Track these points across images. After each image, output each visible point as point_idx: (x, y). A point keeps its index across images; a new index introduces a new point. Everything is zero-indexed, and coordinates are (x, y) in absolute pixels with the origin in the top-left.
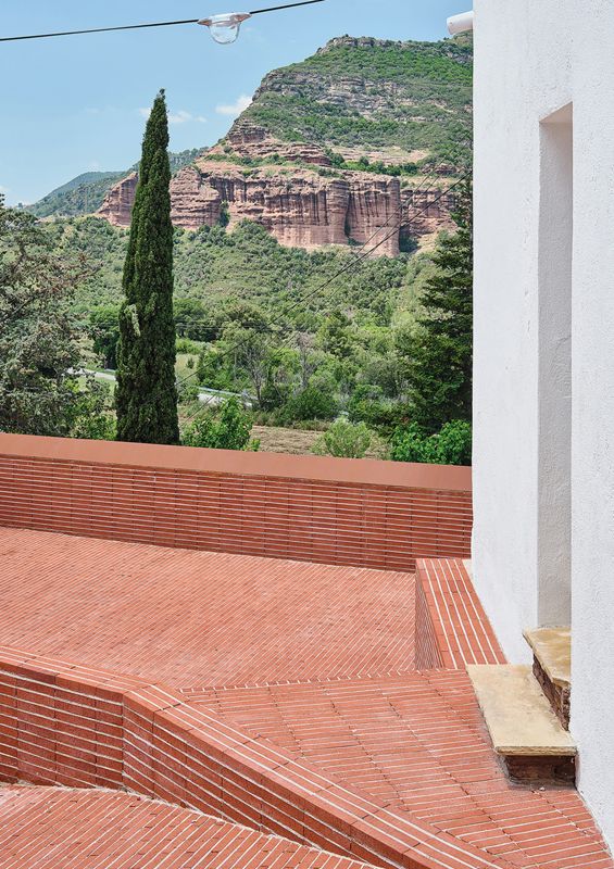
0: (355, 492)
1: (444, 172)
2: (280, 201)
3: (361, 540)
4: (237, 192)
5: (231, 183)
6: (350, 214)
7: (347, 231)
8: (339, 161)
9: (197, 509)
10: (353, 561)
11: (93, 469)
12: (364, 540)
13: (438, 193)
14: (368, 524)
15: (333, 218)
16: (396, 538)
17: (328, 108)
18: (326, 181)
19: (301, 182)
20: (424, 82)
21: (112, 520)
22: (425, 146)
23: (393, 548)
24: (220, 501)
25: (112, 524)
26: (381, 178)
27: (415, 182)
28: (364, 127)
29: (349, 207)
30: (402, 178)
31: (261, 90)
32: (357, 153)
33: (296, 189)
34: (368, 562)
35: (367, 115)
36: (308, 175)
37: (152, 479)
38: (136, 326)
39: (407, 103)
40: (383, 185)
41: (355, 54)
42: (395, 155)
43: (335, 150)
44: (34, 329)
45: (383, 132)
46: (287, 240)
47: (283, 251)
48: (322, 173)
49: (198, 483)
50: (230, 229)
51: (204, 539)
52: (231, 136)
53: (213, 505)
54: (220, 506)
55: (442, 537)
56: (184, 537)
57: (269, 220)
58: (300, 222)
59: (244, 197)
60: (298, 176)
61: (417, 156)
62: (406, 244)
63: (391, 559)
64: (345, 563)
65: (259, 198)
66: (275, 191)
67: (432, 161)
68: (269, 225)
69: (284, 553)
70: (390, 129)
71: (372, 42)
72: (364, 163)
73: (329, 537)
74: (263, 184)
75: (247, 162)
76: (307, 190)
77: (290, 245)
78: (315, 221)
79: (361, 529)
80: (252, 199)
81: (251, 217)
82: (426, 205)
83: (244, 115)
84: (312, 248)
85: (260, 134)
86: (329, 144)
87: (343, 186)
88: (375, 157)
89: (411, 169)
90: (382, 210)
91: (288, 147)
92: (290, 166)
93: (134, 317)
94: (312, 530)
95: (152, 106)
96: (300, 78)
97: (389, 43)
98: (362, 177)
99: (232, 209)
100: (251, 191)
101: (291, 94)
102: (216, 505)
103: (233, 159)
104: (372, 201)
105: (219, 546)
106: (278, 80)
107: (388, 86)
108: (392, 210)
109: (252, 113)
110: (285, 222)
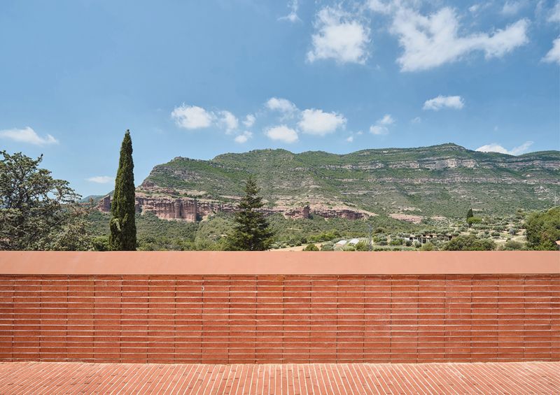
0: (438, 284)
1: (210, 198)
2: (159, 205)
3: (445, 334)
4: (145, 202)
5: (143, 199)
6: (181, 209)
7: (181, 214)
8: (178, 194)
9: (256, 317)
10: (436, 356)
11: (123, 283)
12: (448, 333)
13: (208, 204)
14: (452, 317)
15: (176, 211)
16: (481, 328)
17: (174, 178)
18: (173, 200)
19: (165, 199)
20: (204, 172)
21: (148, 339)
22: (204, 190)
23: (478, 339)
24: (284, 306)
25: (147, 345)
26: (191, 199)
27: (202, 200)
28: (186, 184)
29: (181, 207)
30: (197, 199)
31: (153, 171)
32: (184, 191)
33: (164, 202)
34: (453, 356)
35: (186, 180)
36: (168, 198)
37: (200, 288)
38: (118, 227)
39: (199, 177)
40: (192, 201)
41: (183, 163)
42: (195, 193)
43: (177, 190)
44: (66, 228)
45: (191, 186)
46: (162, 217)
47: (160, 220)
48: (173, 197)
49: (257, 289)
50: (142, 214)
51: (265, 351)
52: (143, 185)
53: (275, 312)
54: (284, 312)
55: (530, 322)
56: (240, 351)
57: (156, 211)
58: (165, 212)
59: (147, 204)
60: (165, 198)
61: (202, 193)
62: (198, 218)
63: (477, 350)
64: (428, 359)
65: (152, 204)
66: (157, 202)
67: (206, 195)
68: (155, 212)
69: (359, 356)
70: (194, 185)
71: (188, 159)
72: (186, 195)
73: (409, 333)
74: (153, 200)
75: (148, 193)
76: (168, 202)
77: (162, 218)
78: (170, 211)
79: (445, 322)
80: (150, 204)
81: (150, 210)
82: (204, 207)
83: (147, 178)
84: (169, 219)
85: (153, 185)
86: (175, 189)
87: (179, 201)
88: (189, 193)
89: (200, 197)
90: (191, 208)
91: (161, 189)
92: (162, 195)
93: (117, 223)
94: (391, 328)
95: (124, 136)
96: (166, 168)
97: (193, 160)
98: (186, 198)
99: (143, 207)
100: (150, 202)
101: (163, 173)
102: (280, 311)
103: (143, 192)
104: (188, 206)
105: (282, 356)
106: (159, 169)
107: (193, 172)
108: (194, 209)
109: (150, 178)
110: (161, 212)
